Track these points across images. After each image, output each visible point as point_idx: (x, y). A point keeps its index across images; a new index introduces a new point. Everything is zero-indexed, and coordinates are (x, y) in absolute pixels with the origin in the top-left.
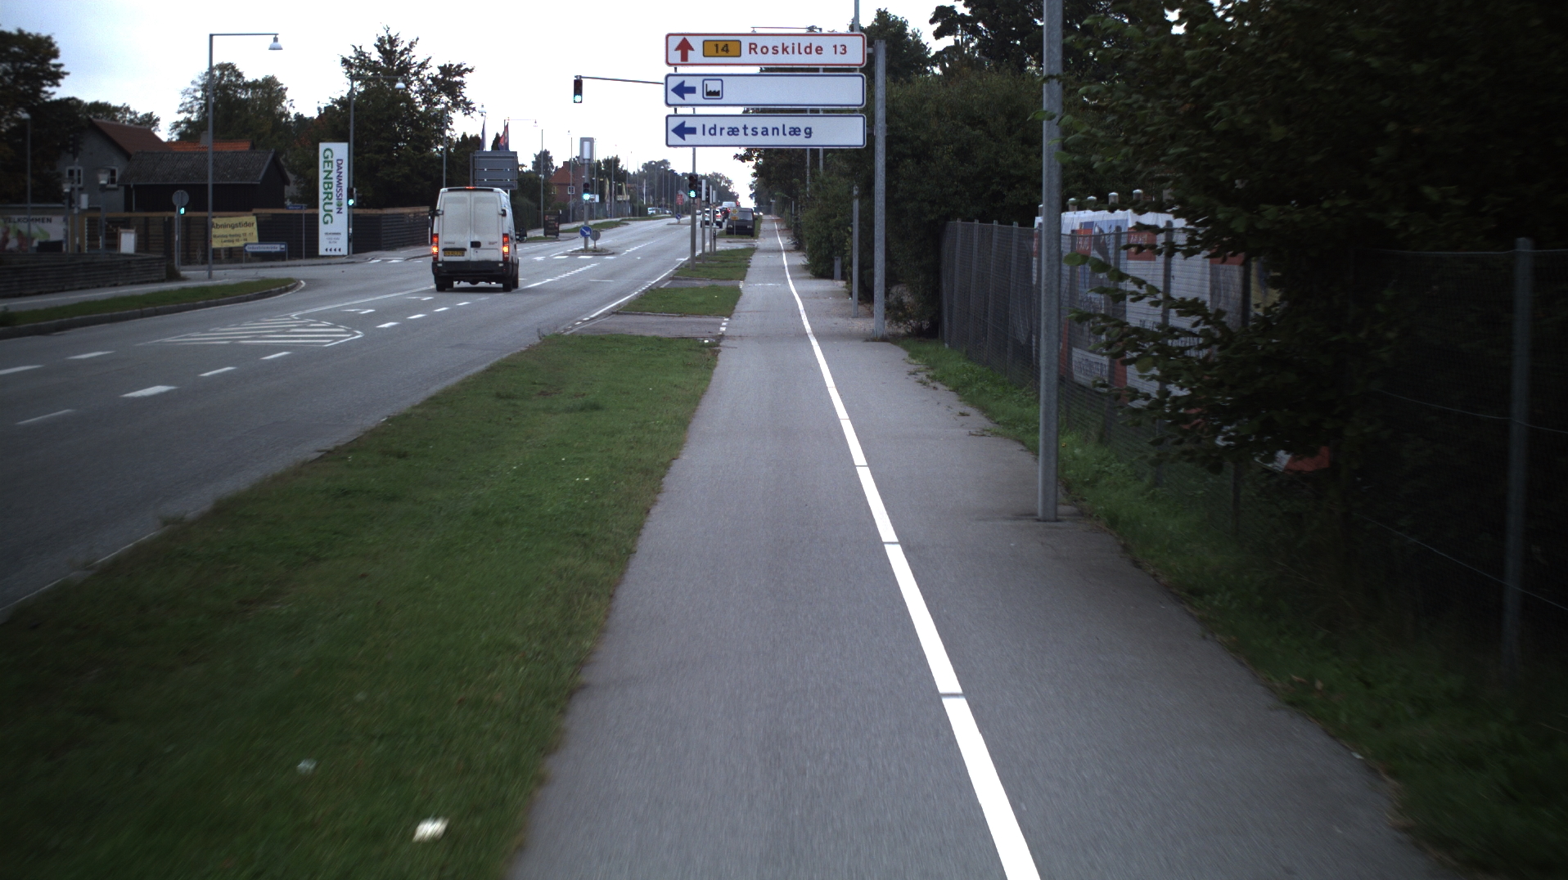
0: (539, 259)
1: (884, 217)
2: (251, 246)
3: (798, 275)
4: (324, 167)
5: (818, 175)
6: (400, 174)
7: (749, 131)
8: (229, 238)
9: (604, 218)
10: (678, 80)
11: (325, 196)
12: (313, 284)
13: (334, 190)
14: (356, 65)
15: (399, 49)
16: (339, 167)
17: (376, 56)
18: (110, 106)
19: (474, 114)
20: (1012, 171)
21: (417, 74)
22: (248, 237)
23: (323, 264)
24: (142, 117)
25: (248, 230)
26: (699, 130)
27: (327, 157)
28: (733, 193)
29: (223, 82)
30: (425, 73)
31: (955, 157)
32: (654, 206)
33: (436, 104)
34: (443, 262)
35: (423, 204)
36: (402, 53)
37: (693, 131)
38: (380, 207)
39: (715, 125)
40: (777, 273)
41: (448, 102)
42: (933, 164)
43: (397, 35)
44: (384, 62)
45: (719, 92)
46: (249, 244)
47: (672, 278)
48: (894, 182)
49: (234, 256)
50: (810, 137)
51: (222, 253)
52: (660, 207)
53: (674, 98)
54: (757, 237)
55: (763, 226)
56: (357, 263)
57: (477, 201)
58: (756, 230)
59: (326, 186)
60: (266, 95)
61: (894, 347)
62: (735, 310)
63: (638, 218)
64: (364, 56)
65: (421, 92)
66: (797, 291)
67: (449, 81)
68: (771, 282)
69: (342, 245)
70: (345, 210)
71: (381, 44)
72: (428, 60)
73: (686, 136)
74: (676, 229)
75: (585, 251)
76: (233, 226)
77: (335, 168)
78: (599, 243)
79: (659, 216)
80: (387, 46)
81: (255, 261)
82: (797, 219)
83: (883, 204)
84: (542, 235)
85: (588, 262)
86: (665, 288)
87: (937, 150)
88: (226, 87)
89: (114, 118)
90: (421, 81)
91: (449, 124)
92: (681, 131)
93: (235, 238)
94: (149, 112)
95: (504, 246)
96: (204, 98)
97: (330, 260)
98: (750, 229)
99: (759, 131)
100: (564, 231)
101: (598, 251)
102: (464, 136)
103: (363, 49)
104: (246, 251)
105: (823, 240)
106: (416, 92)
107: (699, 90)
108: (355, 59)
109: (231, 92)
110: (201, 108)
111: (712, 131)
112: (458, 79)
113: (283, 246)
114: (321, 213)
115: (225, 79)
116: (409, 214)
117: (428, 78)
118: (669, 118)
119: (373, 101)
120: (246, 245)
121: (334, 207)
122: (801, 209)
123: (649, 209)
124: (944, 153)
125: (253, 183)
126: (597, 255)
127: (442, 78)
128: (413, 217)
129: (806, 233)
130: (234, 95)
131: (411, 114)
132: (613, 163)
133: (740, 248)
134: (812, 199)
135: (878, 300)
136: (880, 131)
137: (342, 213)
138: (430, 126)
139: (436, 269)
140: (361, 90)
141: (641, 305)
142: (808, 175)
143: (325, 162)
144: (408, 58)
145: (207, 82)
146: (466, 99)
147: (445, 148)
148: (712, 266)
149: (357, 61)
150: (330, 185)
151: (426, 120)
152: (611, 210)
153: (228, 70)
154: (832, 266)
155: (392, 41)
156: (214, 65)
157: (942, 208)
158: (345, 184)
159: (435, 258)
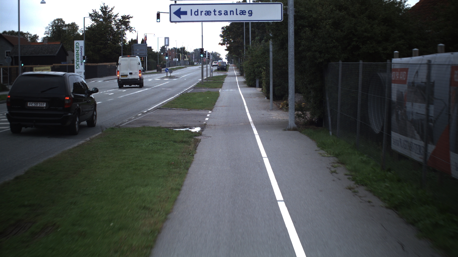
0: (150, 80)
1: (293, 61)
3: (242, 86)
4: (76, 49)
5: (249, 48)
6: (108, 52)
7: (217, 13)
9: (180, 66)
11: (77, 59)
13: (79, 57)
14: (94, 16)
15: (108, 10)
16: (81, 49)
17: (100, 13)
19: (133, 31)
20: (365, 34)
21: (114, 19)
24: (33, 36)
26: (189, 13)
27: (77, 46)
29: (58, 24)
30: (117, 18)
31: (332, 27)
32: (196, 62)
33: (120, 29)
34: (121, 79)
35: (114, 62)
36: (109, 12)
37: (185, 13)
38: (97, 63)
39: (198, 10)
40: (233, 85)
41: (124, 28)
42: (320, 31)
43: (107, 6)
44: (103, 15)
47: (194, 88)
50: (251, 15)
54: (227, 71)
55: (230, 68)
57: (131, 60)
58: (227, 69)
59: (77, 56)
60: (72, 28)
62: (215, 105)
63: (191, 66)
64: (96, 13)
65: (115, 25)
66: (243, 95)
67: (125, 21)
68: (231, 89)
71: (102, 9)
72: (118, 14)
73: (181, 16)
75: (167, 77)
76: (42, 70)
77: (80, 49)
78: (172, 74)
80: (104, 9)
82: (241, 65)
84: (156, 72)
85: (166, 81)
86: (189, 93)
87: (322, 23)
88: (59, 26)
90: (115, 21)
91: (125, 35)
92: (179, 13)
95: (139, 74)
96: (52, 30)
98: (225, 69)
99: (223, 12)
101: (172, 77)
102: (132, 39)
103: (96, 11)
105: (252, 72)
106: (114, 25)
111: (196, 13)
112: (127, 20)
114: (75, 65)
116: (109, 65)
117: (118, 20)
118: (172, 6)
119: (99, 28)
121: (80, 63)
122: (242, 61)
123: (195, 63)
124: (326, 25)
125: (54, 55)
126: (170, 78)
127: (123, 20)
128: (111, 66)
129: (245, 70)
130: (62, 28)
131: (112, 32)
132: (183, 49)
133: (221, 75)
134: (246, 57)
135: (291, 107)
136: (291, 12)
137: (82, 65)
138: (118, 36)
139: (119, 82)
140: (95, 24)
141: (173, 103)
142: (245, 49)
143: (77, 48)
144: (111, 13)
145: (53, 25)
146: (130, 26)
147: (124, 43)
148: (210, 83)
149: (94, 15)
150: (78, 55)
151: (117, 34)
152: (182, 63)
153: (60, 20)
154: (255, 82)
155: (106, 8)
156: (55, 19)
157: (326, 55)
158: (83, 55)
159: (118, 79)
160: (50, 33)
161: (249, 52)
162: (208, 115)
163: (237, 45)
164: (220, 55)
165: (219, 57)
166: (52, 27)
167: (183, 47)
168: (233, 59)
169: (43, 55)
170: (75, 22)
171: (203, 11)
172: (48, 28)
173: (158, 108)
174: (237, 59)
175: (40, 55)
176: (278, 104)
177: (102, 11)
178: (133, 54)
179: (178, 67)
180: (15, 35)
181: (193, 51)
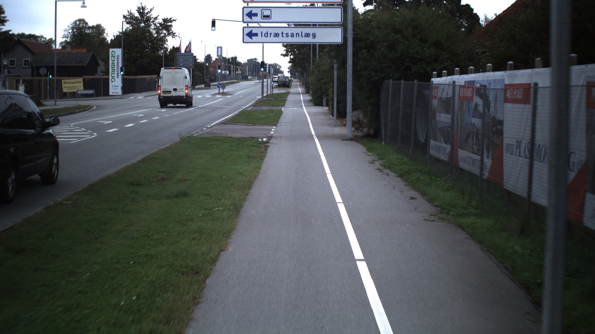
0: (199, 97)
2: (80, 91)
3: (308, 104)
4: (112, 59)
5: (316, 61)
6: (146, 62)
7: (284, 35)
8: (71, 88)
9: (230, 80)
10: (249, 10)
11: (112, 70)
12: (99, 107)
13: (116, 68)
14: (129, 18)
15: (146, 11)
16: (118, 59)
17: (137, 15)
18: (35, 35)
19: (176, 38)
20: (416, 56)
21: (153, 22)
22: (79, 88)
23: (109, 99)
24: (48, 40)
25: (79, 85)
26: (259, 35)
27: (113, 55)
28: (282, 71)
29: (80, 26)
30: (157, 21)
31: (387, 49)
32: (251, 76)
33: (161, 34)
34: (162, 96)
35: (155, 74)
36: (147, 13)
37: (256, 35)
38: (135, 75)
39: (267, 32)
40: (298, 103)
41: (166, 33)
42: (376, 52)
43: (145, 6)
44: (140, 17)
45: (269, 16)
46: (80, 90)
47: (253, 105)
48: (357, 61)
49: (74, 95)
50: (315, 37)
51: (68, 94)
52: (253, 76)
53: (247, 19)
54: (290, 88)
55: (293, 83)
56: (124, 98)
57: (176, 73)
58: (290, 85)
59: (112, 66)
60: (97, 32)
61: (358, 144)
62: (279, 122)
63: (244, 80)
64: (132, 14)
65: (155, 29)
66: (307, 113)
67: (167, 25)
68: (295, 107)
69: (119, 91)
70: (120, 76)
71: (139, 10)
72: (158, 16)
73: (253, 37)
74: (258, 84)
75: (219, 93)
76: (73, 83)
77: (116, 59)
78: (225, 90)
79: (252, 79)
80: (141, 10)
81: (82, 98)
82: (307, 80)
83: (352, 72)
84: (204, 87)
85: (219, 98)
86: (249, 110)
87: (379, 45)
88: (81, 28)
89: (37, 40)
90: (155, 25)
91: (166, 42)
92: (251, 35)
93: (73, 88)
94: (51, 38)
95: (186, 90)
96: (72, 33)
97: (114, 97)
98: (287, 85)
99: (290, 35)
100: (213, 85)
101: (224, 94)
102: (174, 47)
103: (132, 12)
104: (78, 93)
105: (319, 89)
106: (153, 29)
107: (259, 15)
108: (128, 15)
109: (83, 30)
110: (71, 36)
111: (266, 35)
112: (170, 24)
113: (93, 91)
114: (110, 78)
115: (81, 25)
116: (148, 78)
117: (158, 23)
118: (244, 29)
119: (135, 33)
120: (78, 91)
121: (116, 75)
122: (308, 76)
123: (249, 77)
124: (382, 47)
125: (84, 65)
126: (224, 95)
127: (164, 23)
128: (150, 79)
129: (311, 86)
130: (85, 32)
131: (150, 38)
132: (234, 59)
133: (283, 92)
134: (313, 72)
135: (348, 119)
136: (350, 35)
137: (119, 78)
138: (158, 43)
139: (160, 100)
140: (131, 28)
141: (236, 119)
142: (311, 62)
143: (112, 57)
144: (150, 15)
145: (74, 26)
146: (173, 32)
147: (165, 52)
148: (270, 100)
149: (129, 16)
150: (114, 66)
151: (157, 40)
152: (233, 77)
153: (82, 21)
154: (322, 100)
155: (143, 9)
156: (77, 19)
157: (381, 74)
158: (120, 65)
159: (160, 95)
160: (69, 36)
161: (316, 67)
162: (273, 130)
163: (303, 56)
164: (280, 67)
165: (279, 69)
166: (72, 29)
167: (235, 56)
168: (297, 73)
169: (70, 65)
170: (101, 24)
171: (272, 34)
172: (67, 31)
173: (222, 123)
174: (302, 74)
175: (67, 65)
176: (342, 121)
177: (138, 11)
178: (176, 65)
179: (228, 81)
180: (25, 39)
181: (246, 62)
